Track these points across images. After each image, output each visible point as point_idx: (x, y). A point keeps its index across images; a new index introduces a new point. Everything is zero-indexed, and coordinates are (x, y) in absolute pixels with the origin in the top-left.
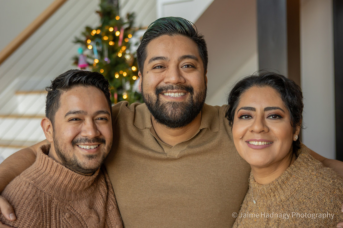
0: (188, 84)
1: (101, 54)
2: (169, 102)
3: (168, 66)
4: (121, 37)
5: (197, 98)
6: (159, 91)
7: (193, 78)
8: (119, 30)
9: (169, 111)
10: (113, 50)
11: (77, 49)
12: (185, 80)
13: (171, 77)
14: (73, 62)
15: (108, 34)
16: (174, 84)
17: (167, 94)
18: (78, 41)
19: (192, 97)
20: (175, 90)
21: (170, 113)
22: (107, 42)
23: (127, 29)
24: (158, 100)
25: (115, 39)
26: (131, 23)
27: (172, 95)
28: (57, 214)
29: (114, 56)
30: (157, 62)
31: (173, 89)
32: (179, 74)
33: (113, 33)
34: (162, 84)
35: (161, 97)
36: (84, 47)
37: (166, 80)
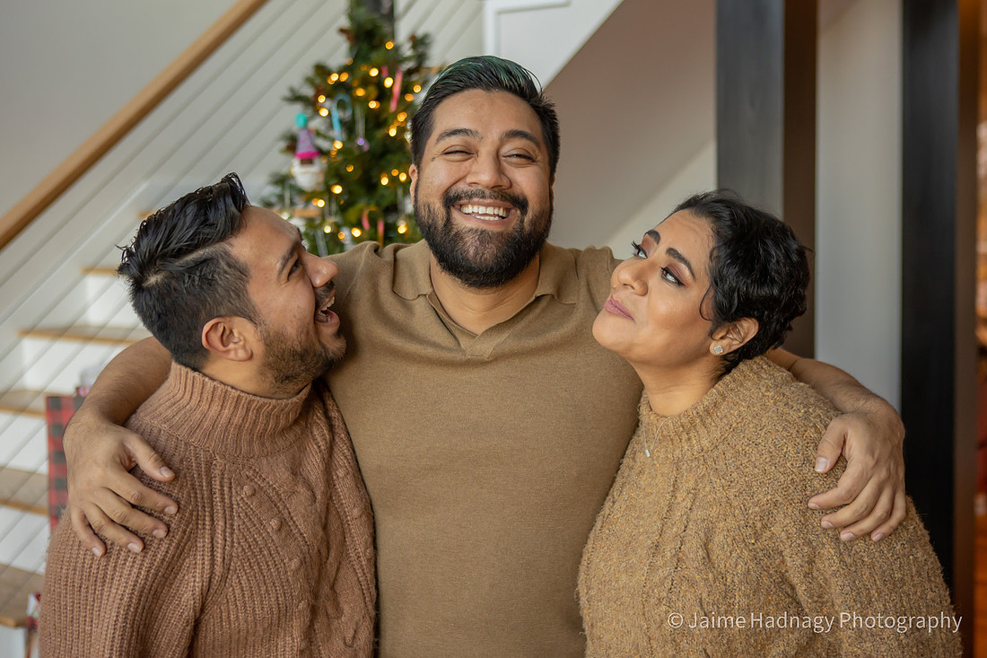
0: (516, 190)
1: (349, 127)
2: (471, 230)
3: (477, 152)
4: (397, 90)
5: (534, 223)
6: (452, 200)
7: (525, 180)
8: (392, 75)
9: (471, 247)
10: (377, 121)
11: (294, 117)
12: (511, 182)
13: (482, 173)
14: (283, 144)
15: (366, 82)
16: (487, 187)
17: (469, 209)
18: (296, 98)
19: (522, 221)
20: (488, 201)
21: (472, 251)
22: (366, 100)
23: (410, 72)
24: (448, 221)
25: (383, 95)
26: (421, 58)
27: (482, 210)
28: (226, 489)
29: (379, 134)
30: (455, 141)
31: (483, 197)
32: (500, 170)
33: (378, 82)
34: (462, 187)
35: (455, 215)
36: (310, 111)
37: (469, 180)
